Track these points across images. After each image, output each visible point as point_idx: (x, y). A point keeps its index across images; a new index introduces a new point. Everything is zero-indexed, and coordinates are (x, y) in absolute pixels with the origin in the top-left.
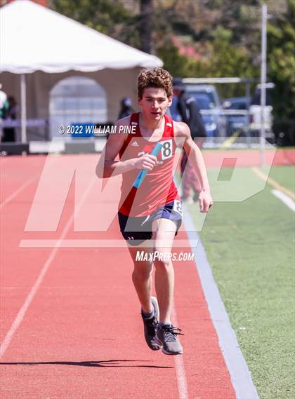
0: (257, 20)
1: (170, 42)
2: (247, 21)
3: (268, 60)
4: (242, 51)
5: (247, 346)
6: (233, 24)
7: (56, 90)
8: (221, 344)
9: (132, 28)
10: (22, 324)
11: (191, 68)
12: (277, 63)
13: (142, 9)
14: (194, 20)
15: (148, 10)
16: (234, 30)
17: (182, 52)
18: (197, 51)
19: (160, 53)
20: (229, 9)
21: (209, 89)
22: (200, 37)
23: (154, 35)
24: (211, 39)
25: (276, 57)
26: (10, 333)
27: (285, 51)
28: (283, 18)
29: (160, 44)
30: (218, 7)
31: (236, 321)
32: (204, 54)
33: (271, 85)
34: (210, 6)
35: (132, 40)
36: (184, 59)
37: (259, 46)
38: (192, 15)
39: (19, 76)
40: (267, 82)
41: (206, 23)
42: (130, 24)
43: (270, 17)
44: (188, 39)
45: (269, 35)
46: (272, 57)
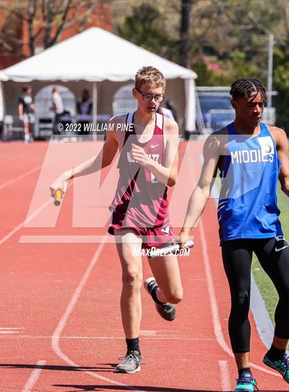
0: (266, 45)
1: (202, 60)
2: (257, 46)
3: (273, 75)
4: (254, 68)
5: (261, 282)
6: (248, 48)
7: (118, 94)
9: (174, 50)
10: (97, 264)
11: (216, 79)
12: (280, 76)
13: (181, 36)
14: (219, 45)
15: (185, 37)
16: (248, 53)
17: (210, 67)
18: (221, 67)
19: (194, 68)
20: (245, 37)
22: (223, 57)
23: (190, 54)
24: (231, 59)
25: (279, 72)
26: (89, 270)
27: (286, 68)
28: (284, 44)
29: (194, 61)
30: (236, 35)
32: (226, 69)
33: (275, 93)
34: (231, 34)
35: (174, 58)
36: (211, 73)
37: (267, 63)
38: (217, 40)
39: (91, 84)
40: (273, 90)
41: (227, 46)
42: (172, 47)
43: (275, 43)
44: (214, 58)
45: (275, 56)
46: (276, 72)
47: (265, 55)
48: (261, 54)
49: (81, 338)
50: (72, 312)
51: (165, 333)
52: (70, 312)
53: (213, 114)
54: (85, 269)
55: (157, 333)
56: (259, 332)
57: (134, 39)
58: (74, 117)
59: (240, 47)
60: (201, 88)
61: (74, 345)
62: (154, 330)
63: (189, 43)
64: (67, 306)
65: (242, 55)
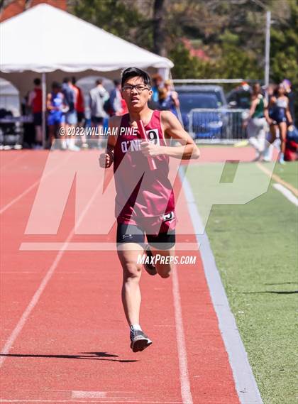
3: (271, 63)
5: (245, 328)
8: (221, 326)
11: (200, 69)
12: (280, 66)
13: (155, 13)
16: (240, 34)
17: (192, 54)
18: (206, 53)
20: (236, 15)
22: (210, 40)
24: (220, 42)
25: (279, 59)
26: (26, 314)
27: (287, 54)
30: (226, 13)
31: (235, 305)
32: (213, 56)
34: (219, 12)
39: (40, 74)
41: (215, 27)
42: (144, 27)
43: (273, 22)
44: (198, 42)
45: (273, 40)
51: (117, 395)
54: (20, 313)
55: (107, 396)
56: (238, 392)
58: (18, 119)
59: (232, 27)
62: (105, 390)
65: (234, 37)
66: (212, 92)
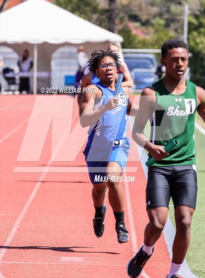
0: (182, 14)
1: (127, 26)
2: (176, 15)
4: (172, 33)
6: (166, 16)
7: (55, 55)
9: (104, 17)
10: (35, 199)
12: (194, 40)
13: (110, 5)
14: (142, 13)
15: (113, 6)
16: (167, 20)
17: (134, 32)
18: (143, 32)
19: (120, 32)
20: (164, 6)
21: (151, 56)
22: (146, 24)
23: (117, 21)
24: (152, 25)
25: (193, 36)
26: (27, 205)
27: (199, 33)
28: (198, 13)
29: (120, 27)
30: (157, 5)
32: (147, 34)
34: (152, 4)
35: (104, 24)
36: (135, 36)
37: (183, 29)
38: (141, 9)
39: (33, 45)
41: (149, 15)
42: (102, 14)
43: (190, 12)
44: (138, 24)
45: (190, 24)
46: (191, 36)
47: (181, 23)
48: (178, 21)
49: (19, 263)
50: (12, 241)
51: (91, 260)
52: (10, 241)
53: (136, 72)
54: (24, 204)
55: (84, 260)
57: (69, 8)
58: (17, 74)
59: (160, 15)
60: (126, 50)
61: (13, 269)
62: (82, 257)
63: (117, 11)
64: (7, 236)
65: (162, 22)
66: (147, 58)
